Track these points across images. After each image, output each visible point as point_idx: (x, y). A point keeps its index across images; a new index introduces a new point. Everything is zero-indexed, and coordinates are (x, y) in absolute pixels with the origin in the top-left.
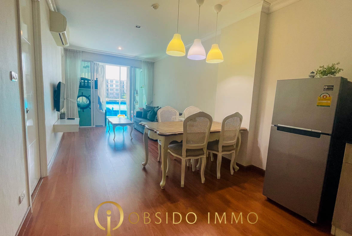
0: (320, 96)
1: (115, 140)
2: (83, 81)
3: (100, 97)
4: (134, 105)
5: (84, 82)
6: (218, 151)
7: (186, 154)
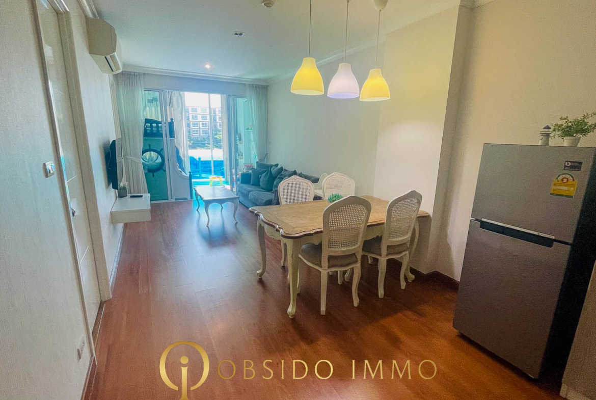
0: (557, 179)
1: (209, 226)
2: (149, 125)
3: (179, 148)
4: (236, 160)
5: (151, 127)
6: (380, 255)
7: (329, 265)
